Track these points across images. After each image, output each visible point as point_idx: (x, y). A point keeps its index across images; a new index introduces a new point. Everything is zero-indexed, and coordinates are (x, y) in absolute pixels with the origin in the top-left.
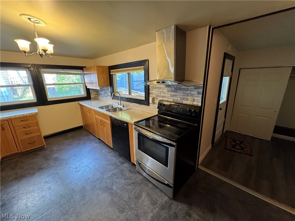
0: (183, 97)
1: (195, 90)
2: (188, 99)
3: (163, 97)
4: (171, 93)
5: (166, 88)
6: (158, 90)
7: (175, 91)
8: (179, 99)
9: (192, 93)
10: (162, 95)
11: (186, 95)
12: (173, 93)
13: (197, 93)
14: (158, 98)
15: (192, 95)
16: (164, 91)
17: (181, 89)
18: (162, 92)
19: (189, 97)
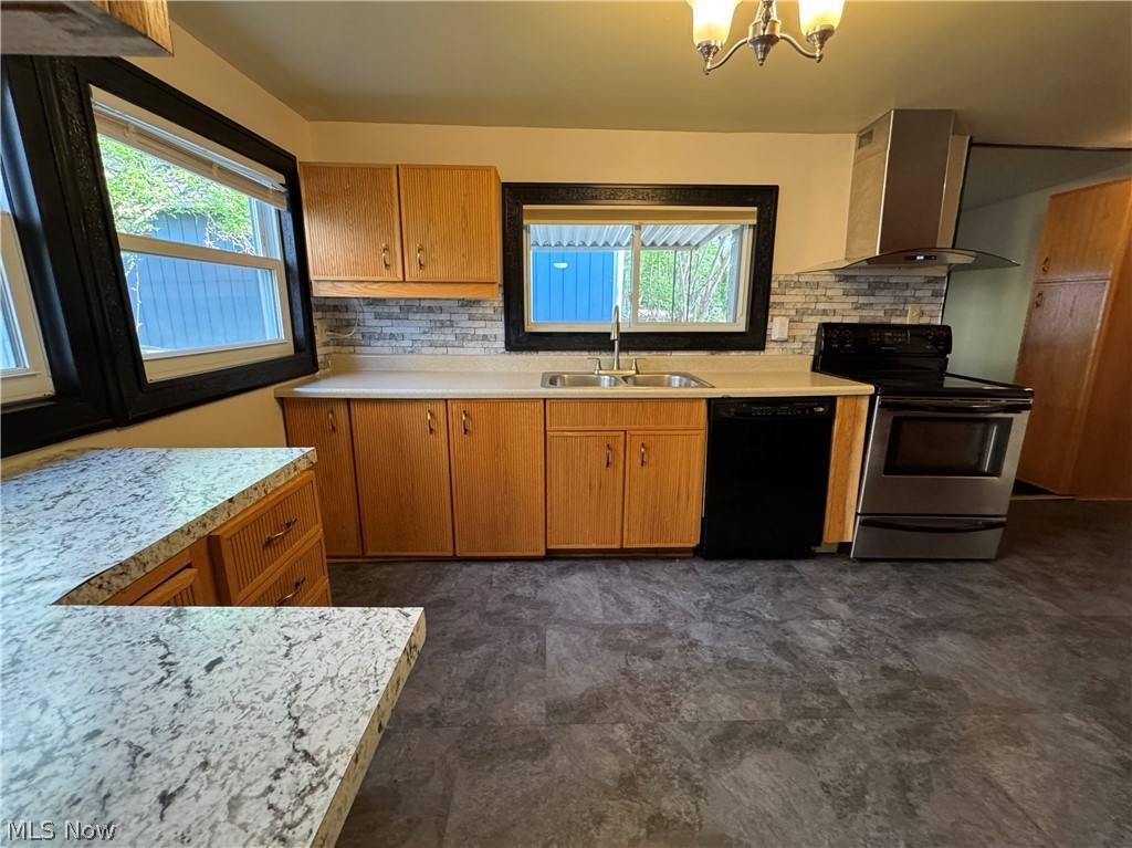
0: (894, 307)
1: (926, 286)
2: (907, 311)
3: (825, 312)
4: (855, 299)
5: (837, 285)
6: (808, 292)
7: (868, 292)
8: (881, 314)
9: (919, 294)
10: (821, 307)
11: (902, 301)
12: (862, 300)
13: (930, 293)
14: (805, 319)
15: (918, 301)
16: (829, 293)
17: (887, 286)
18: (823, 298)
19: (909, 308)
